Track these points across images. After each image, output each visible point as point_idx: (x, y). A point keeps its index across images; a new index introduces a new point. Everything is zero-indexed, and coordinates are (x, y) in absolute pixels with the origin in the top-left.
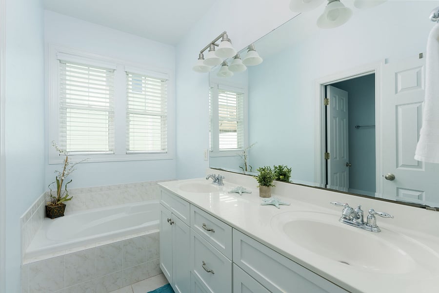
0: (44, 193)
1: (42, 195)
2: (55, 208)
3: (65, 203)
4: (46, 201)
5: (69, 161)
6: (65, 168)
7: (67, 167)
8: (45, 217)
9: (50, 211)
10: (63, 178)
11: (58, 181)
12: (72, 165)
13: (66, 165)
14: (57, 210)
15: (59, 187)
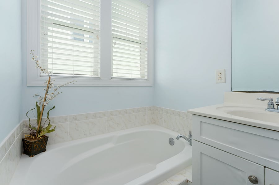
0: (21, 122)
1: (19, 125)
2: (35, 142)
3: (47, 135)
4: (23, 134)
5: (52, 82)
6: (47, 91)
7: (51, 90)
8: (21, 154)
9: (28, 146)
10: (45, 104)
11: (38, 107)
12: (55, 89)
13: (48, 87)
14: (37, 144)
15: (39, 115)
